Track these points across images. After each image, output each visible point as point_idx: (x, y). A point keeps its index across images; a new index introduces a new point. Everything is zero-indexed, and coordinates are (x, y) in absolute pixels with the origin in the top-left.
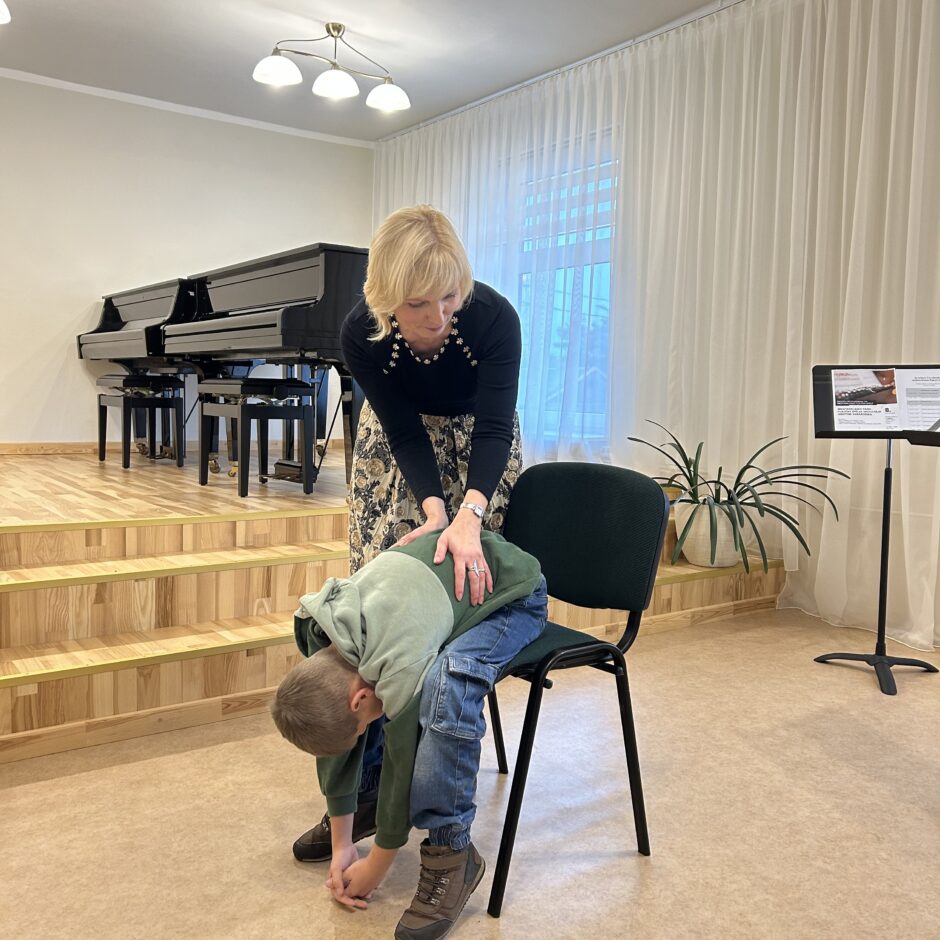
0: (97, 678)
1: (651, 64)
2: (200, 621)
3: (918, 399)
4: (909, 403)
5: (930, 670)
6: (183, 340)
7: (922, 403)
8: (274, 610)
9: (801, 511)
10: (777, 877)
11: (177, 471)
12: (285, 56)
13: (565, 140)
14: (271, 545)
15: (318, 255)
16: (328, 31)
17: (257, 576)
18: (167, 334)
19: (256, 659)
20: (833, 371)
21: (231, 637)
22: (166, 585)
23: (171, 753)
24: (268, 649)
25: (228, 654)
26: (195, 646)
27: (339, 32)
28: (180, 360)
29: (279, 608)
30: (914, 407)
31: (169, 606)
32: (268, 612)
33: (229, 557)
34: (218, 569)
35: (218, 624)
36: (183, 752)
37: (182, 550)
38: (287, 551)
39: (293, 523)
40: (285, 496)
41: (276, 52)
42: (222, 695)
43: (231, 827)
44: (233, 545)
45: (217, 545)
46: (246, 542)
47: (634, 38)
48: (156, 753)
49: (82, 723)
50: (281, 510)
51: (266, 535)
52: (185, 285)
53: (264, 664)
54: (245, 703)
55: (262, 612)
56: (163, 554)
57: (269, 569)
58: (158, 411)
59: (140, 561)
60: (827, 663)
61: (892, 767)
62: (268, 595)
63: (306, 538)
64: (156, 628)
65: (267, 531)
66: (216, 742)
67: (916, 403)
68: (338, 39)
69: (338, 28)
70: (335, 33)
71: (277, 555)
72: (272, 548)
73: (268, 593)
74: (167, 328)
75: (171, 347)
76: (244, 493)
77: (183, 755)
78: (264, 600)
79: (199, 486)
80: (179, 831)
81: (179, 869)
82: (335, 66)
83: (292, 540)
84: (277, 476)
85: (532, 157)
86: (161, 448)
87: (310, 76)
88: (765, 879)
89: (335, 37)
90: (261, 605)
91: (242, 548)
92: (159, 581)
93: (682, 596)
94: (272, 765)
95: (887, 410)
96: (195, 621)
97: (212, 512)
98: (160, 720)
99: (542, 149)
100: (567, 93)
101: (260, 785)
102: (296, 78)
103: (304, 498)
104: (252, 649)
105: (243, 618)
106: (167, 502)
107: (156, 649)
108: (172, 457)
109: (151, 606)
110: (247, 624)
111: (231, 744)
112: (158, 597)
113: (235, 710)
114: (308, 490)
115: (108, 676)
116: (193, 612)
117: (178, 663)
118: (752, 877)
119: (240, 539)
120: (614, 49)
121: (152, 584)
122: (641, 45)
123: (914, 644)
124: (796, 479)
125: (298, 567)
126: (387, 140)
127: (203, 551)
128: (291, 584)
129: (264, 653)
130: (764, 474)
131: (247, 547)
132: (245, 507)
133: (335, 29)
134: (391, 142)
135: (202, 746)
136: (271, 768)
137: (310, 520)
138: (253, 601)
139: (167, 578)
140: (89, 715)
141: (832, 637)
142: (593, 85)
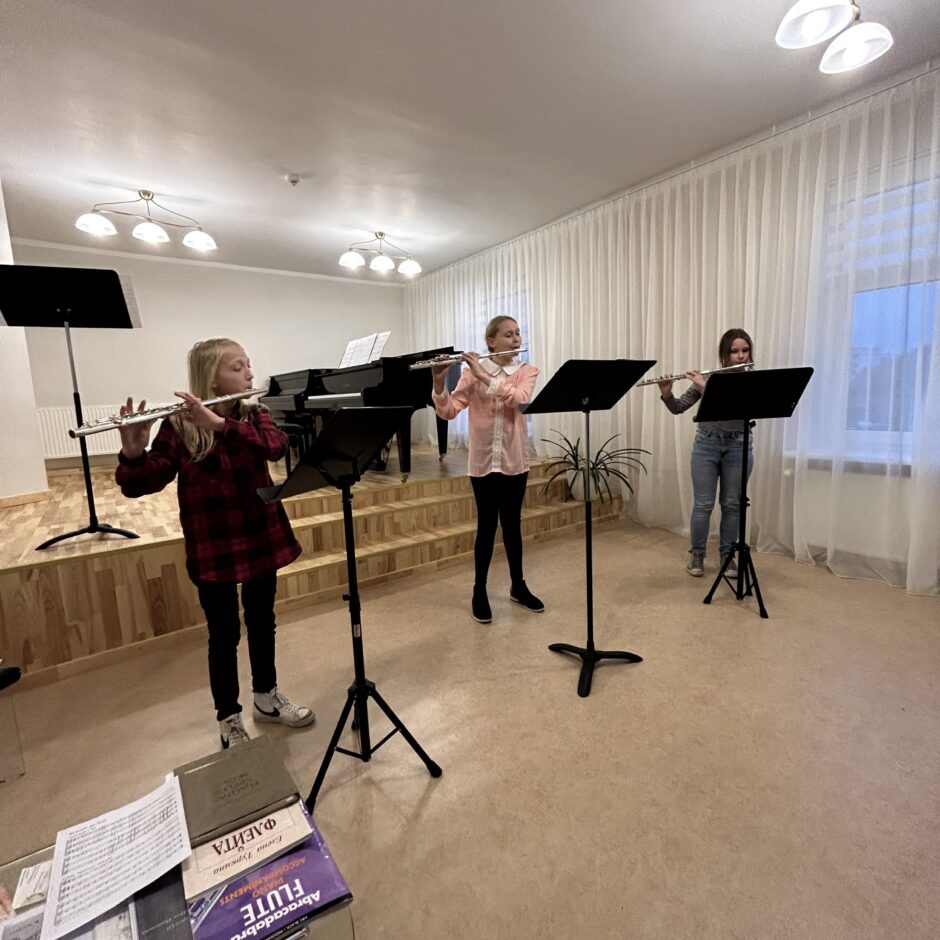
0: (289, 579)
1: (544, 243)
9: (630, 470)
12: (355, 251)
13: (503, 280)
16: (377, 236)
19: (364, 564)
22: (317, 531)
23: (327, 612)
24: (368, 559)
26: (334, 560)
27: (382, 236)
28: (312, 411)
29: (373, 538)
31: (319, 541)
32: (367, 541)
36: (332, 611)
41: (351, 250)
49: (283, 601)
50: (371, 487)
51: (363, 502)
52: (311, 373)
53: (367, 567)
57: (365, 519)
59: (304, 519)
62: (366, 532)
63: (383, 502)
64: (314, 552)
65: (364, 500)
68: (382, 240)
70: (380, 237)
72: (367, 508)
78: (365, 534)
82: (381, 254)
85: (486, 289)
87: (368, 260)
89: (380, 239)
92: (313, 530)
93: (572, 517)
96: (332, 546)
98: (321, 596)
102: (361, 262)
104: (361, 560)
109: (311, 541)
112: (314, 537)
115: (294, 578)
120: (525, 235)
122: (539, 233)
124: (626, 455)
126: (410, 283)
127: (332, 512)
128: (377, 526)
129: (367, 561)
130: (608, 455)
133: (380, 235)
134: (413, 284)
137: (383, 491)
138: (360, 535)
139: (316, 528)
140: (287, 596)
142: (515, 254)
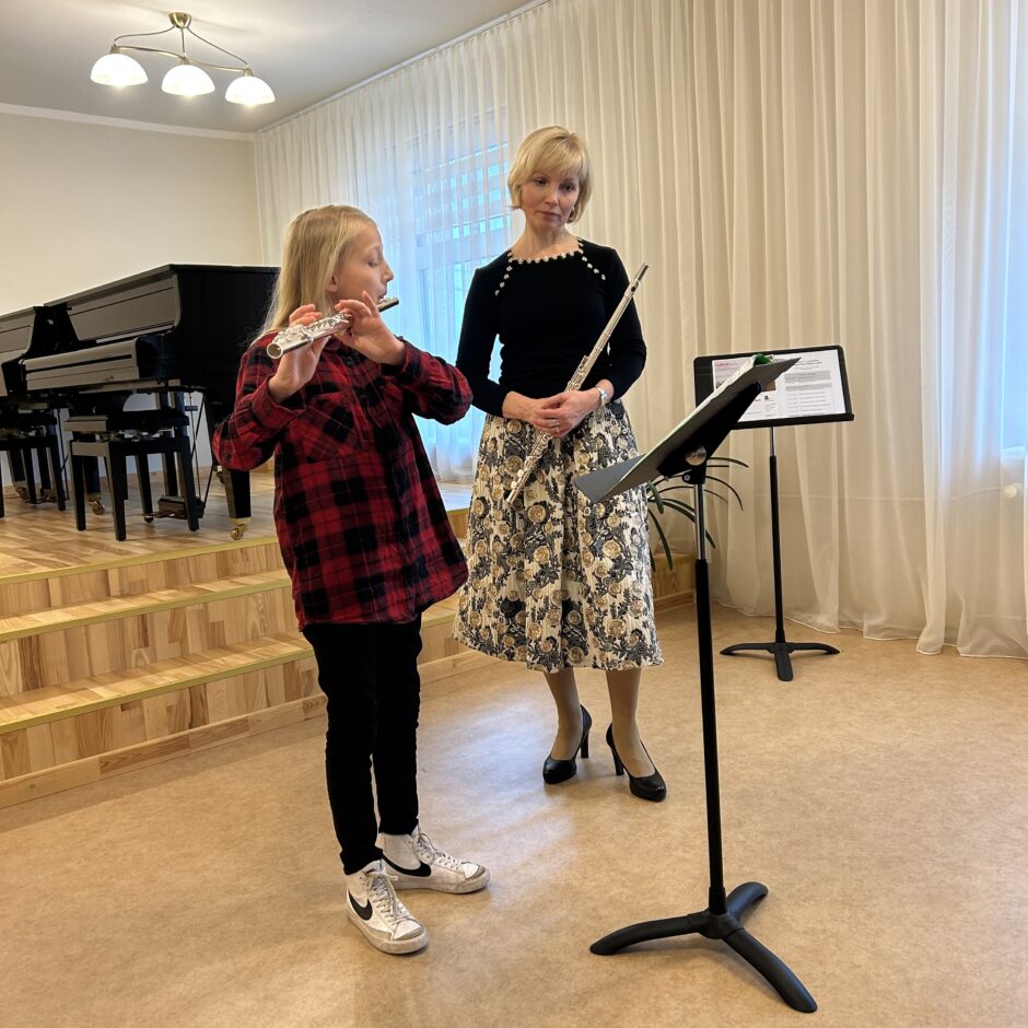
1: (527, 39)
2: (73, 678)
3: (797, 384)
4: (788, 389)
5: (831, 651)
6: (46, 374)
7: (800, 388)
8: (154, 659)
10: (637, 870)
11: (58, 515)
12: (125, 53)
13: (449, 124)
14: (149, 591)
15: (171, 277)
16: (173, 22)
17: (132, 627)
18: (27, 369)
19: (134, 713)
20: (714, 362)
21: (104, 693)
22: (31, 645)
23: (42, 819)
24: (144, 701)
25: (101, 712)
26: (64, 706)
27: (185, 22)
28: (46, 395)
29: (159, 657)
30: (792, 392)
31: (36, 668)
32: (148, 662)
33: (101, 609)
34: (86, 624)
35: (93, 681)
36: (55, 816)
37: (50, 605)
38: (165, 596)
39: (171, 566)
40: (169, 536)
41: (115, 50)
42: (99, 753)
43: (99, 886)
44: (108, 595)
45: (89, 596)
46: (121, 591)
47: (508, 12)
48: (27, 821)
50: (158, 552)
51: (142, 581)
52: (42, 313)
53: (143, 717)
54: (125, 759)
55: (141, 663)
56: (30, 611)
57: (143, 617)
58: (34, 452)
60: (733, 655)
61: (770, 753)
62: (146, 645)
63: (188, 580)
64: (24, 691)
65: (144, 577)
66: (93, 801)
67: (795, 388)
68: (185, 30)
69: (183, 18)
70: (181, 24)
71: (154, 602)
72: (149, 595)
73: (145, 641)
74: (26, 362)
75: (34, 383)
76: (121, 536)
77: (56, 819)
78: (142, 650)
79: (77, 531)
80: (45, 896)
81: (42, 933)
82: (184, 60)
83: (172, 583)
84: (163, 514)
85: (417, 143)
86: (42, 491)
87: (156, 73)
88: (624, 873)
89: (182, 28)
90: (139, 656)
91: (117, 597)
92: (21, 641)
94: (150, 819)
95: (766, 398)
96: (67, 678)
97: (82, 562)
98: (32, 786)
99: (427, 135)
100: (447, 73)
101: (136, 841)
102: (140, 77)
103: (190, 536)
104: (125, 705)
105: (121, 671)
106: (36, 555)
107: (22, 713)
108: (53, 500)
109: (16, 668)
110: (124, 677)
111: (109, 803)
112: (23, 658)
113: (115, 767)
114: (194, 527)
116: (65, 670)
117: (45, 727)
118: (613, 874)
119: (114, 588)
120: (489, 25)
121: (14, 646)
122: (516, 19)
123: (821, 627)
125: (176, 612)
126: (266, 131)
127: (72, 605)
128: (170, 630)
129: (140, 706)
131: (123, 596)
132: (120, 553)
133: (180, 19)
134: (270, 132)
135: (78, 807)
136: (149, 822)
137: (190, 560)
138: (130, 652)
139: (30, 638)
141: (744, 627)
142: (472, 63)
